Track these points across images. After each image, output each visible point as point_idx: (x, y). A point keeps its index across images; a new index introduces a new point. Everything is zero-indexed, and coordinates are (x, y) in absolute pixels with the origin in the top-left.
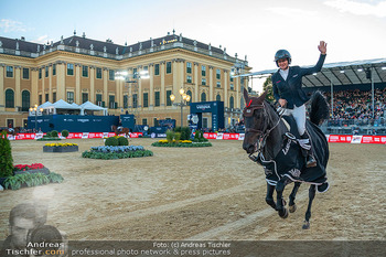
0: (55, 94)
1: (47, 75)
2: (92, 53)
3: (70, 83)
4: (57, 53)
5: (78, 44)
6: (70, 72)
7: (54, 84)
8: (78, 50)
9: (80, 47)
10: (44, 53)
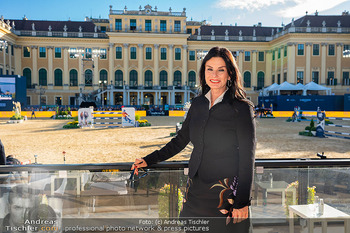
0: (285, 74)
1: (279, 57)
2: (324, 30)
3: (299, 63)
4: (287, 36)
5: (308, 23)
6: (301, 52)
7: (286, 65)
8: (309, 29)
9: (311, 26)
10: (277, 36)
